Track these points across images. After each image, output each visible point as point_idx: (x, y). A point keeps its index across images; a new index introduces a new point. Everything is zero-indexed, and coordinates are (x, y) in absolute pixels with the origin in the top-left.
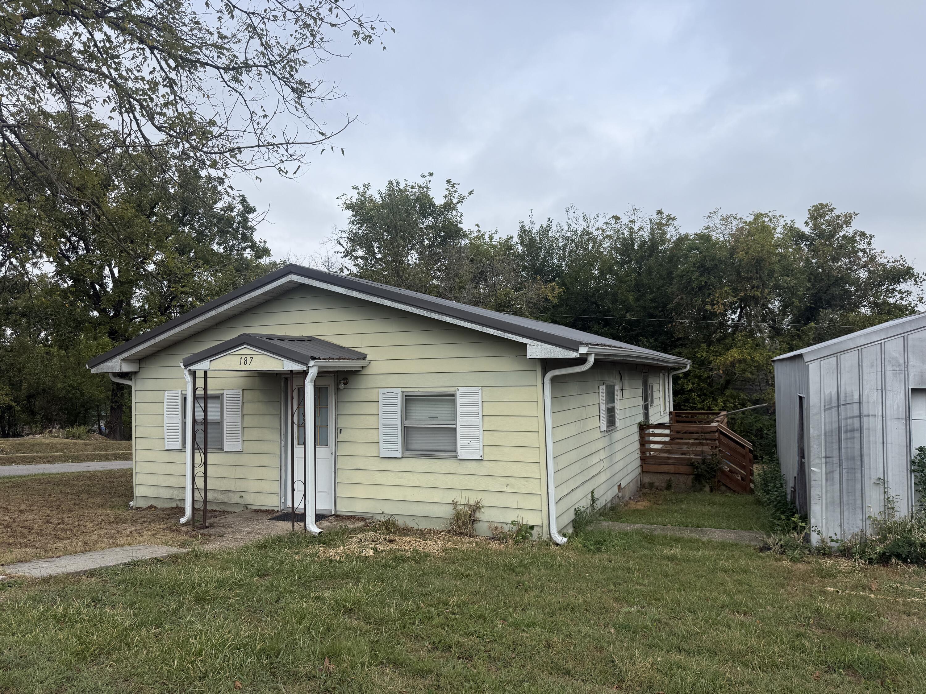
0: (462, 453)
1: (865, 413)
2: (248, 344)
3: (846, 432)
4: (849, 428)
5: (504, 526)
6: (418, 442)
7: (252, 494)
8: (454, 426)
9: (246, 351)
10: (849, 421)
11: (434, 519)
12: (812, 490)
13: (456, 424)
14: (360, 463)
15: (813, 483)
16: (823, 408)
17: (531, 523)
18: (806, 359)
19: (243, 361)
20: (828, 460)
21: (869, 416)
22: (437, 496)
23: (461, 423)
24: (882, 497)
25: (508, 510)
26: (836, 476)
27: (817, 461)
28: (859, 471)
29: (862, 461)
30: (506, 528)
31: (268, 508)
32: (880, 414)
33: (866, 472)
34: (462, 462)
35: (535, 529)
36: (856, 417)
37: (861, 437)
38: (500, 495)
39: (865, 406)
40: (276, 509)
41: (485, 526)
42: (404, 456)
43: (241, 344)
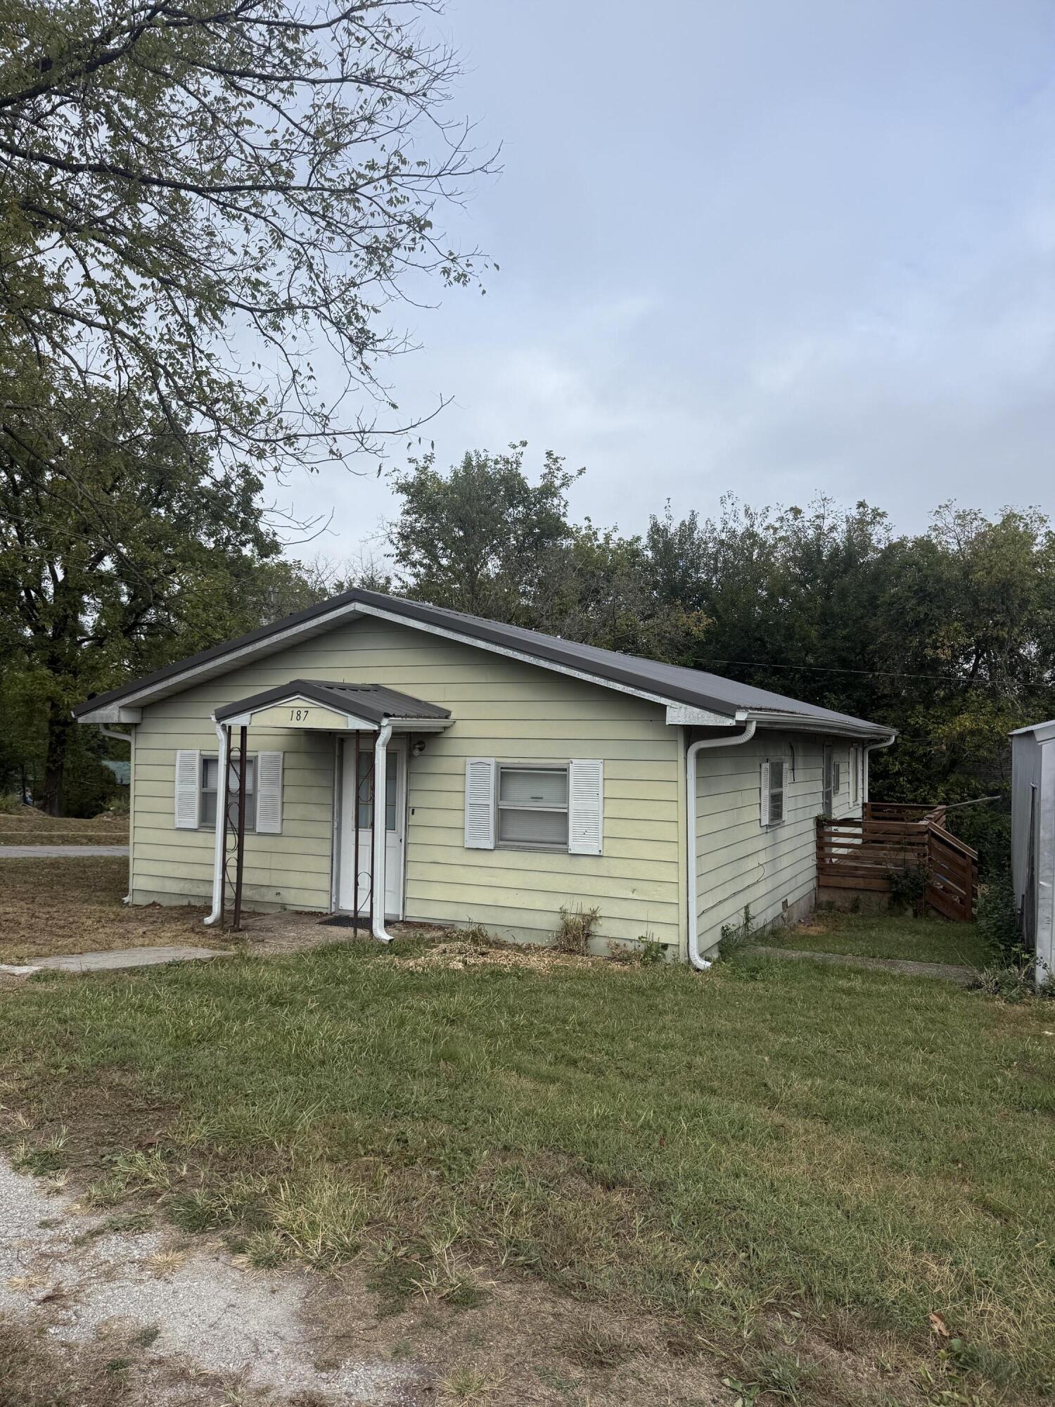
0: (574, 847)
2: (303, 694)
5: (628, 943)
6: (516, 830)
7: (293, 891)
8: (565, 811)
9: (299, 702)
11: (535, 932)
12: (1040, 911)
13: (568, 808)
14: (439, 855)
15: (1041, 902)
17: (663, 941)
18: (1039, 738)
19: (295, 715)
22: (539, 902)
23: (574, 806)
25: (633, 923)
27: (1048, 873)
30: (630, 947)
31: (313, 910)
34: (574, 859)
35: (670, 948)
38: (624, 903)
40: (325, 911)
41: (603, 942)
42: (497, 848)
43: (294, 694)
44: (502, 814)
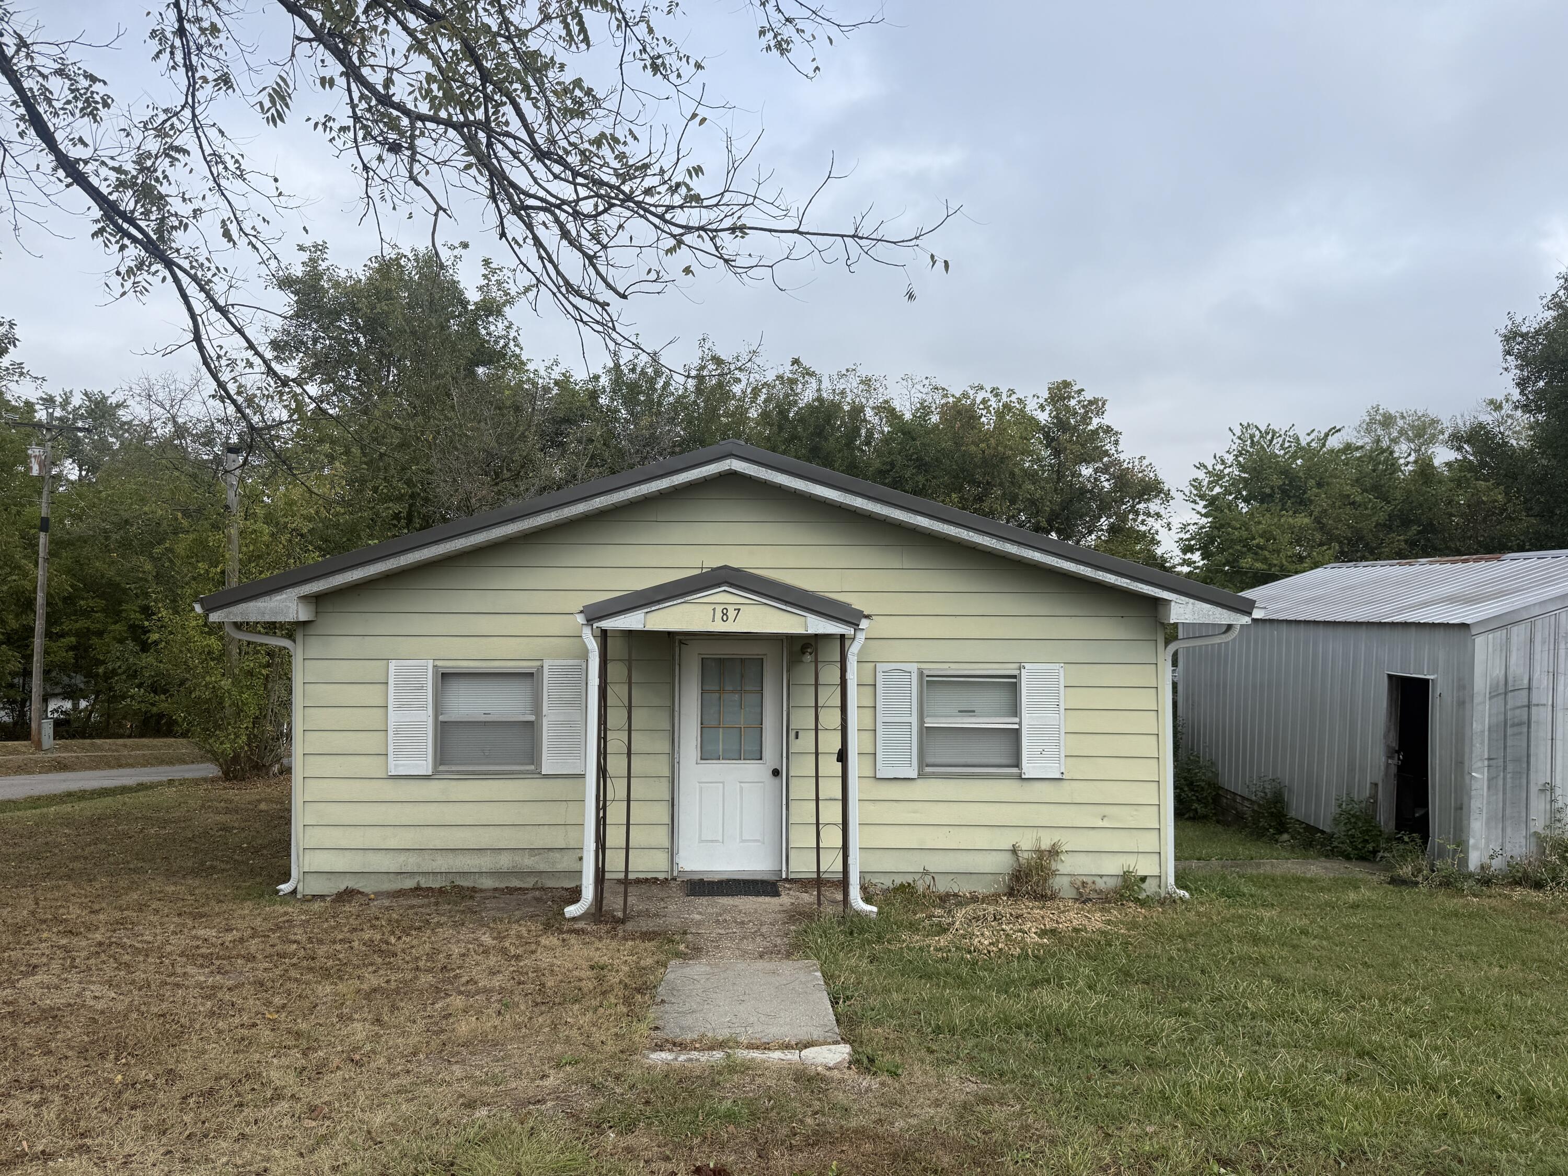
0: (1029, 768)
1: (1534, 701)
2: (732, 585)
3: (1513, 725)
4: (1516, 721)
5: (1098, 880)
6: (941, 752)
8: (1016, 726)
9: (722, 596)
10: (1518, 712)
12: (1473, 802)
13: (1020, 724)
15: (1473, 793)
16: (1488, 696)
17: (1141, 873)
18: (1474, 632)
19: (719, 614)
20: (1491, 762)
21: (1538, 705)
22: (981, 839)
23: (1029, 719)
24: (1548, 807)
25: (1103, 854)
26: (1501, 782)
27: (1479, 764)
28: (1525, 776)
29: (1528, 763)
30: (1101, 884)
32: (1550, 702)
33: (1533, 776)
34: (1025, 784)
35: (1148, 881)
36: (1524, 706)
37: (1528, 732)
38: (1092, 832)
39: (1534, 692)
41: (1065, 881)
42: (921, 775)
43: (718, 585)
44: (927, 733)
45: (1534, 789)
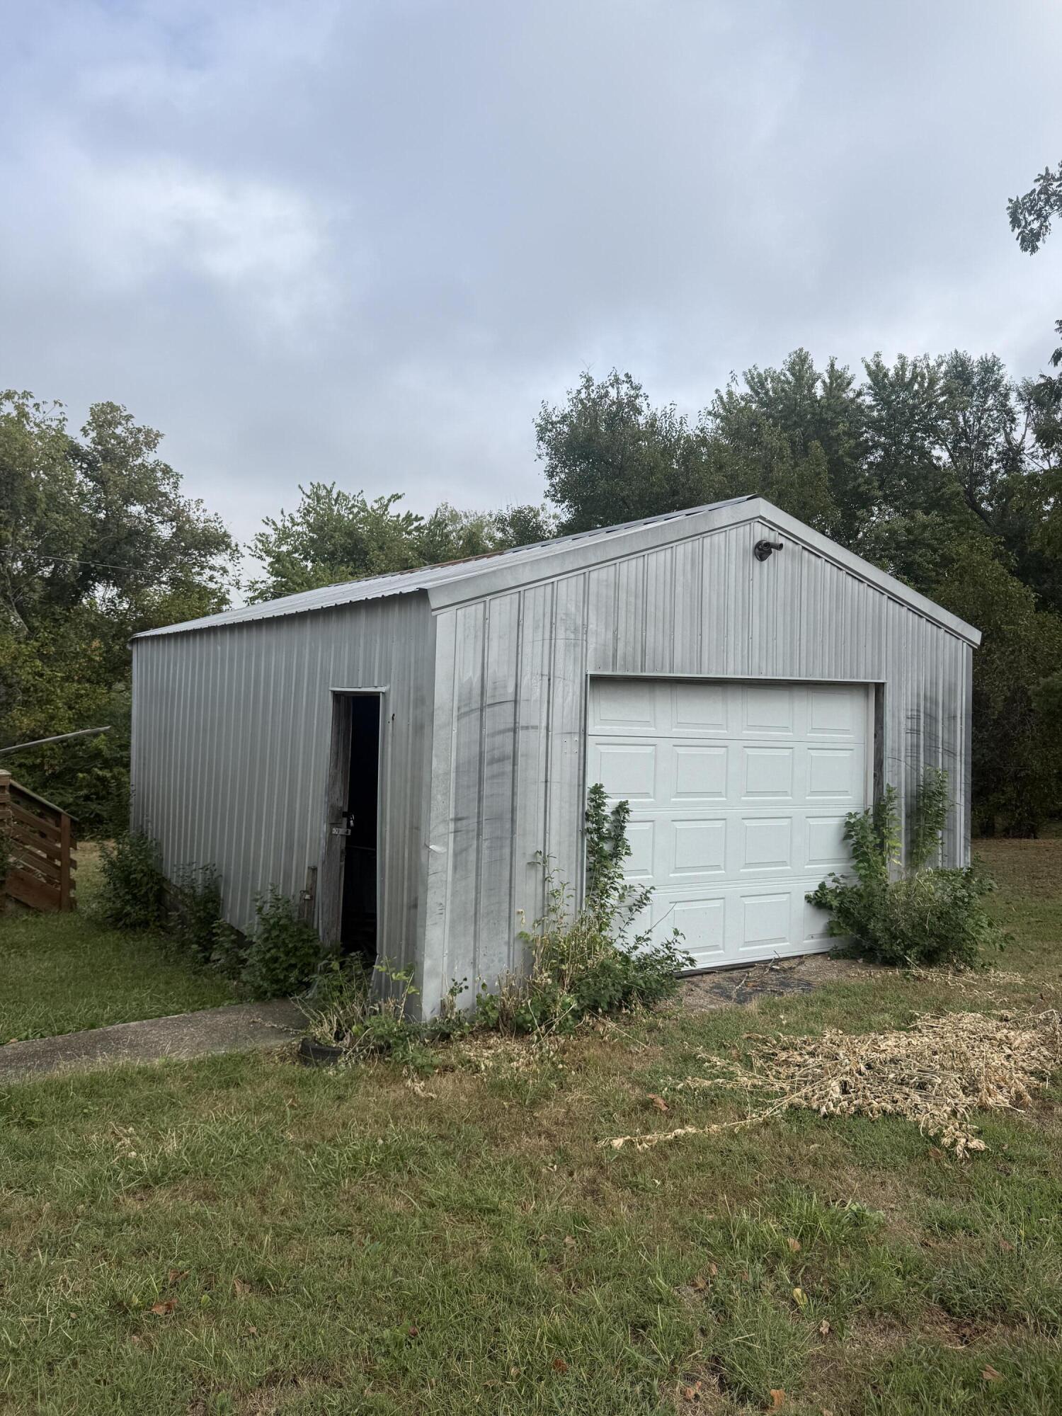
1: (522, 722)
3: (492, 762)
4: (497, 754)
10: (498, 739)
12: (430, 895)
15: (431, 879)
16: (455, 714)
18: (434, 603)
20: (459, 824)
21: (527, 728)
24: (540, 890)
26: (472, 856)
27: (441, 829)
28: (508, 842)
29: (513, 821)
32: (544, 724)
33: (519, 841)
36: (509, 730)
37: (514, 771)
39: (523, 708)
45: (520, 863)
